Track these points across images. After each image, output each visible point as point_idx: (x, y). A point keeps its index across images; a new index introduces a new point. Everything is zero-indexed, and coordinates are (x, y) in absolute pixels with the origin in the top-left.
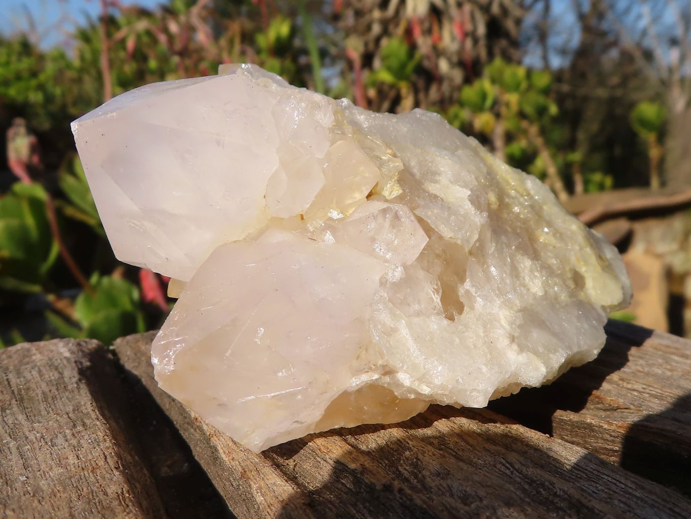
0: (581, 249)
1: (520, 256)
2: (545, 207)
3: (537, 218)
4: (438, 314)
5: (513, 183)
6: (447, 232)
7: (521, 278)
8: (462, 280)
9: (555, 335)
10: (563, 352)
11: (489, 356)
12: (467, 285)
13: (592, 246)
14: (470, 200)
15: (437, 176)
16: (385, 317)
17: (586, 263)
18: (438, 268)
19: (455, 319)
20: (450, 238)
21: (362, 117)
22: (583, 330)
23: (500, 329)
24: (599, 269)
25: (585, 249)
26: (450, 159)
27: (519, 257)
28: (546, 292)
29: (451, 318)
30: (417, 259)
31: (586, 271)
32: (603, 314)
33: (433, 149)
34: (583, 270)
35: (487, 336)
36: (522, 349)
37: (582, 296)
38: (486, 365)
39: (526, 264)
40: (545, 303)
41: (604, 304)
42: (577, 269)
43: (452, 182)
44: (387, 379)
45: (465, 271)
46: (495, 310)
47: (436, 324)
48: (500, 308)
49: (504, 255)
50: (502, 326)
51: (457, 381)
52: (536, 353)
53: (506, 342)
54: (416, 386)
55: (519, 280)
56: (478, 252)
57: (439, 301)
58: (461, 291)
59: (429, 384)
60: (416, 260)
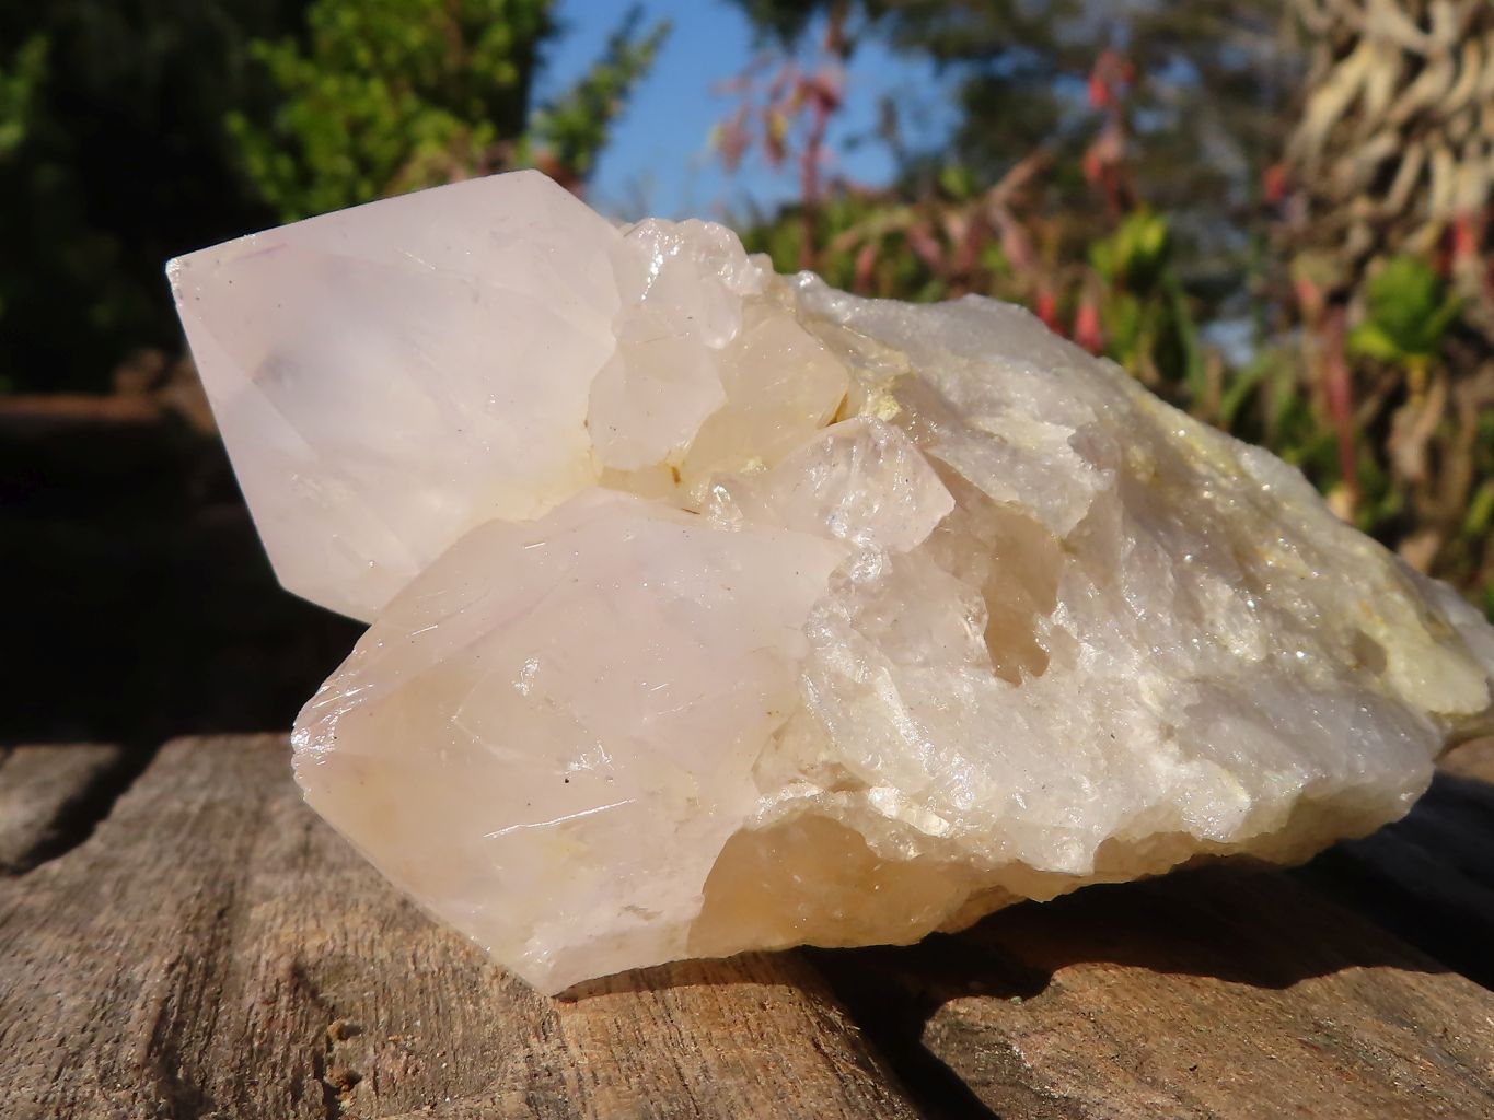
0: (1376, 591)
1: (1204, 577)
2: (1287, 507)
3: (1257, 515)
4: (978, 665)
5: (1204, 452)
6: (1004, 494)
7: (1207, 624)
8: (1047, 608)
9: (1282, 735)
10: (1302, 771)
11: (1103, 763)
12: (1060, 615)
13: (1408, 593)
14: (1072, 446)
15: (1003, 407)
16: (839, 658)
17: (1389, 619)
18: (981, 570)
19: (1021, 682)
20: (1010, 503)
21: (841, 304)
22: (1366, 743)
23: (1135, 709)
24: (1425, 636)
25: (1388, 594)
26: (1035, 375)
27: (1202, 579)
28: (1270, 659)
29: (1012, 678)
30: (926, 543)
31: (1389, 638)
32: (1433, 728)
33: (998, 358)
34: (1380, 633)
35: (1102, 724)
36: (1188, 753)
37: (1375, 683)
38: (1092, 778)
39: (1219, 593)
40: (1265, 676)
41: (1435, 707)
42: (1365, 630)
43: (1035, 418)
44: (843, 799)
45: (1053, 588)
46: (1128, 672)
47: (973, 686)
48: (1142, 670)
49: (1159, 565)
50: (1141, 704)
51: (1014, 805)
52: (1230, 766)
53: (1149, 736)
54: (913, 816)
55: (1199, 625)
56: (1087, 546)
57: (980, 639)
58: (1043, 626)
59: (943, 809)
60: (923, 543)
